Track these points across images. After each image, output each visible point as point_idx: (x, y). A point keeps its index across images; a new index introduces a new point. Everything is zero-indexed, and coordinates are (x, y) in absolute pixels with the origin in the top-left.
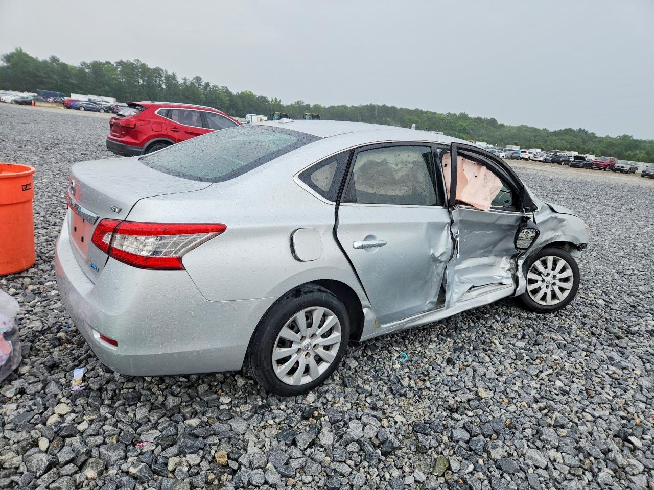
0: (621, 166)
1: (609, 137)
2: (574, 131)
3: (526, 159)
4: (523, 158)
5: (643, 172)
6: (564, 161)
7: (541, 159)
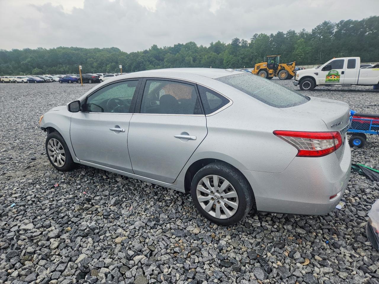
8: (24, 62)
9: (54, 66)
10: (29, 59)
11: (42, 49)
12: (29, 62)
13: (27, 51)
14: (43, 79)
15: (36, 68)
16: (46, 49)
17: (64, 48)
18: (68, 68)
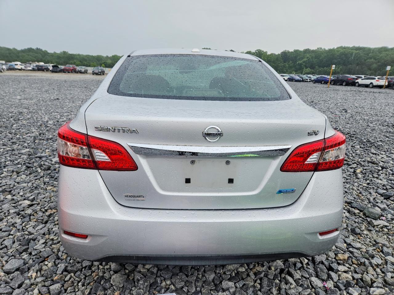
0: (80, 69)
1: (56, 53)
2: (33, 49)
3: (20, 70)
4: (18, 69)
5: (93, 72)
6: (45, 69)
7: (30, 68)
8: (300, 62)
9: (327, 67)
10: (305, 59)
11: (321, 49)
12: (304, 62)
13: (307, 51)
14: (302, 78)
15: (308, 68)
16: (325, 49)
17: (345, 48)
18: (341, 69)
